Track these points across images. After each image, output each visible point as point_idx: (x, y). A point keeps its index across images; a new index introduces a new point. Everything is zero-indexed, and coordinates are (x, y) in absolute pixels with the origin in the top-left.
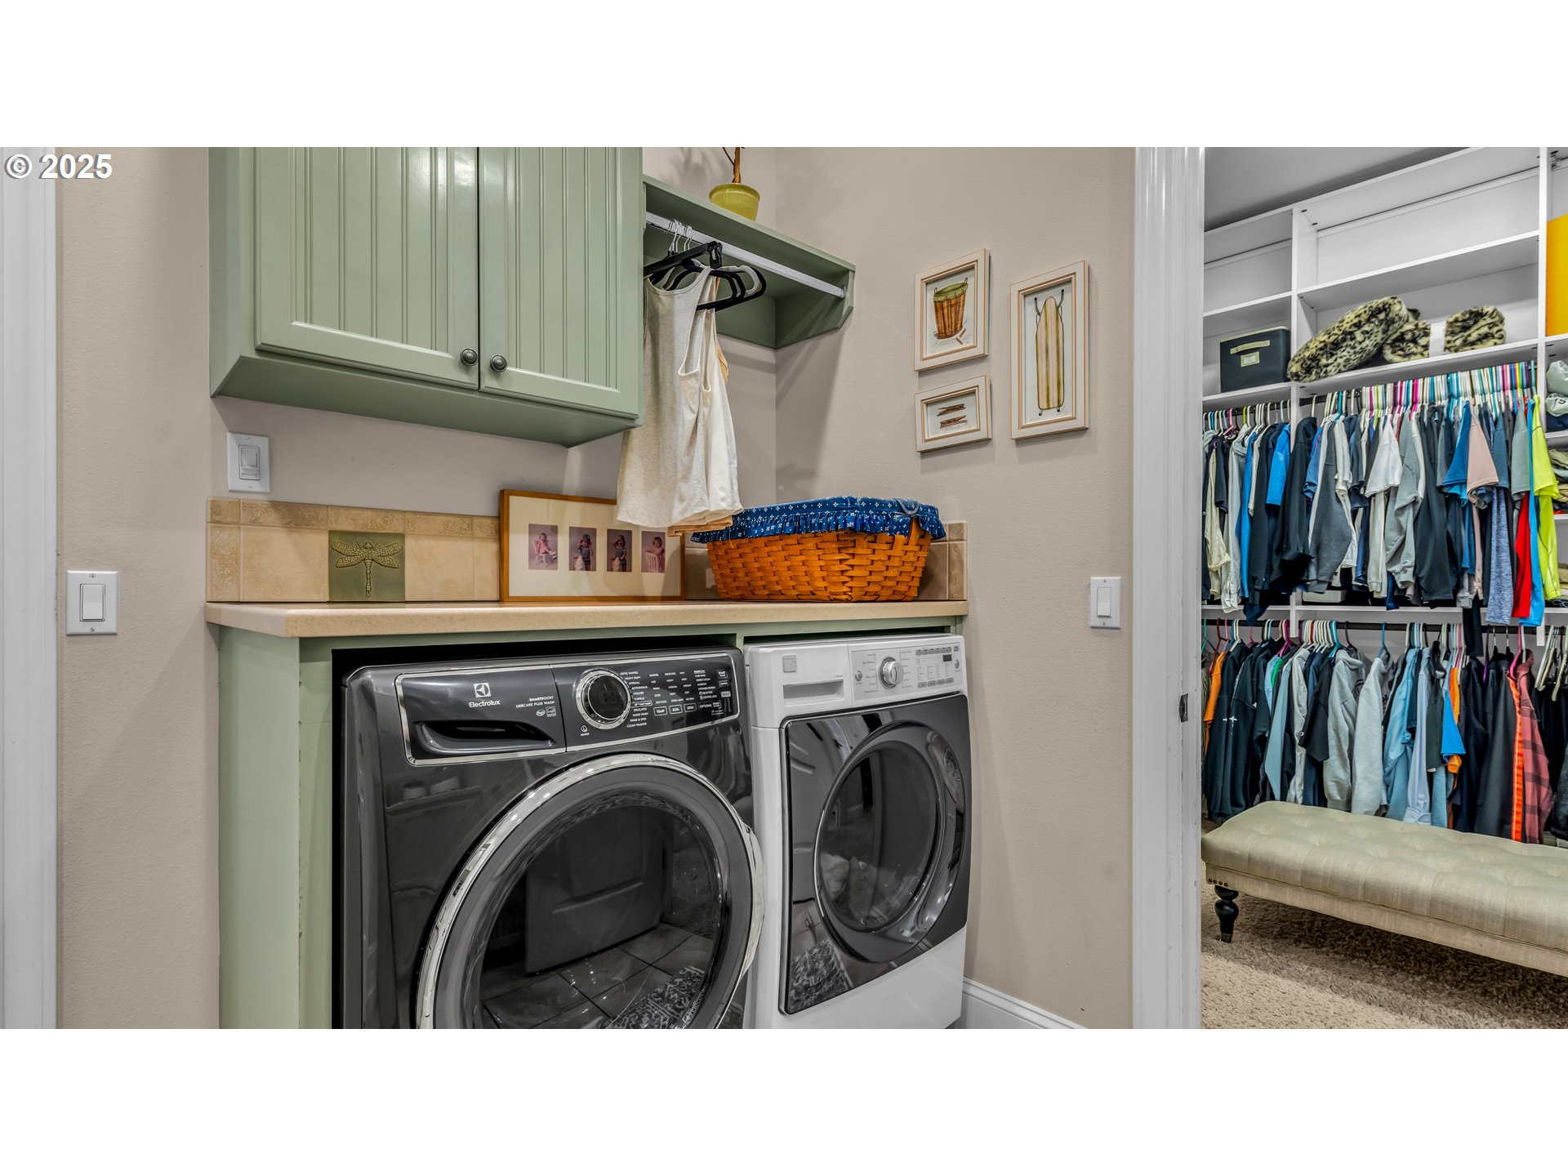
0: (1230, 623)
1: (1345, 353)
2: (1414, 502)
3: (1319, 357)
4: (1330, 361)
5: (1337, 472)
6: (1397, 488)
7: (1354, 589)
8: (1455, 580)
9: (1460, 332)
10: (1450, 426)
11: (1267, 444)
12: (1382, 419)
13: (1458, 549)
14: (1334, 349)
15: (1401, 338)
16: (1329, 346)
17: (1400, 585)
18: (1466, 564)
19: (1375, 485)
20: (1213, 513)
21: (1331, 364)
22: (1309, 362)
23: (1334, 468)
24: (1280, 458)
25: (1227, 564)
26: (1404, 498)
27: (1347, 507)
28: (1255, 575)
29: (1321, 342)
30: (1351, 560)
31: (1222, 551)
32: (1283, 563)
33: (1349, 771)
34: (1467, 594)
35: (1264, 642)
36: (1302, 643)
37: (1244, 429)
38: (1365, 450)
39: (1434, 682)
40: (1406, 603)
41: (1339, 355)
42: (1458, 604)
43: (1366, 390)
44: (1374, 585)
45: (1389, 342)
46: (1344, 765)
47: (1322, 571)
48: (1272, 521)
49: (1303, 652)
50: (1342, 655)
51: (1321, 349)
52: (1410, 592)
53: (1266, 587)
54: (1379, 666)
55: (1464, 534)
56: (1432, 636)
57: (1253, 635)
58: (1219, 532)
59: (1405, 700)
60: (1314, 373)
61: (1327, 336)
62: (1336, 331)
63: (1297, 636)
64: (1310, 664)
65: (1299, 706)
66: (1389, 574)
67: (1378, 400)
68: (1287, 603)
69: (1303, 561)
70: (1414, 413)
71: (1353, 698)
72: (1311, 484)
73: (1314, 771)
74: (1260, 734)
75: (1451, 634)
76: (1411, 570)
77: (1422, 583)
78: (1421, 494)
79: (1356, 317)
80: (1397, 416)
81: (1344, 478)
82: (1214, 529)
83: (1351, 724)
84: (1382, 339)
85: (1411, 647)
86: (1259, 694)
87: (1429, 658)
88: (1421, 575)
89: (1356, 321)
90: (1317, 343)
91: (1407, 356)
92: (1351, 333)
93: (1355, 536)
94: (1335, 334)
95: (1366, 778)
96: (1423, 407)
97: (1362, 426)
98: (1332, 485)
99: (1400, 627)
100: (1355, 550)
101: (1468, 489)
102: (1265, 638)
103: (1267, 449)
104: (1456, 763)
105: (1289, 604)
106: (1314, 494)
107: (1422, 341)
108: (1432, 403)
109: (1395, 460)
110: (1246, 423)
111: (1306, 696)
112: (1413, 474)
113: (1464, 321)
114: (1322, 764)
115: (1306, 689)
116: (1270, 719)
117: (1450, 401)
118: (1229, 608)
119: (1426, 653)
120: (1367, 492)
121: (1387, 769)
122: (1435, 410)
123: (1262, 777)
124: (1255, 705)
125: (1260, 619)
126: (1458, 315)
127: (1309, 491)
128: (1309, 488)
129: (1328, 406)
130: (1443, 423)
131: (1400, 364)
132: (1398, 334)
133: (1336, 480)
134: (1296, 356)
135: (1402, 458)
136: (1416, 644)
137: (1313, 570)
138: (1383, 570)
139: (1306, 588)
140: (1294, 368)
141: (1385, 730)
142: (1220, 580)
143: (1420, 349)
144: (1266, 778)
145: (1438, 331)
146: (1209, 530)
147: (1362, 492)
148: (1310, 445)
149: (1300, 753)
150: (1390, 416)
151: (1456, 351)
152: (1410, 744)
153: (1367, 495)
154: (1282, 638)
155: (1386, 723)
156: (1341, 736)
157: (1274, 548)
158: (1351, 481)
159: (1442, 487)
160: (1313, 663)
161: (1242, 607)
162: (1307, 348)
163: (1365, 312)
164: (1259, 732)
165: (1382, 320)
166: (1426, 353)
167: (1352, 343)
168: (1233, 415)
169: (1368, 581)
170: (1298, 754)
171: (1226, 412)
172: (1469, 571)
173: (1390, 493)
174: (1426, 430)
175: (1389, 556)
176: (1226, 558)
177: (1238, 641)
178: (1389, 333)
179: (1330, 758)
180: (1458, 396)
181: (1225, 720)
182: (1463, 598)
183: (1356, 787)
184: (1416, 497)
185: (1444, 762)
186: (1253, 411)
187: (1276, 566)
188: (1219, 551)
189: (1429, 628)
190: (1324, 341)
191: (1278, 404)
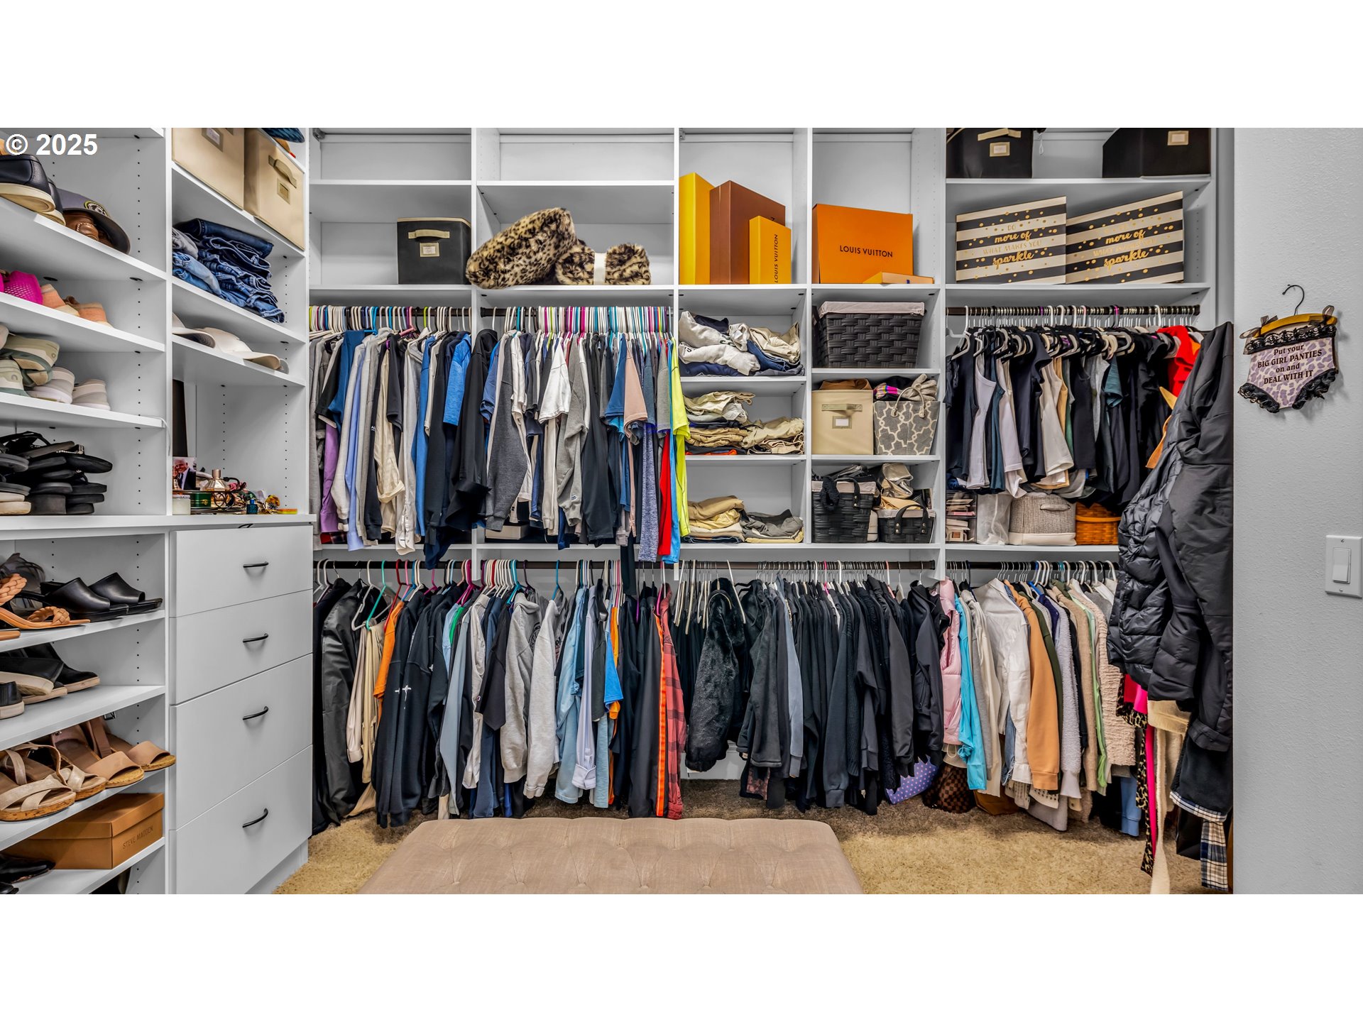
0: (410, 565)
1: (521, 262)
2: (581, 433)
3: (497, 260)
4: (508, 267)
5: (513, 392)
6: (566, 416)
7: (531, 525)
8: (615, 517)
9: (618, 265)
10: (610, 356)
11: (445, 352)
12: (555, 341)
13: (617, 484)
14: (511, 255)
15: (570, 260)
16: (506, 249)
17: (569, 523)
18: (623, 502)
19: (548, 412)
20: (384, 430)
21: (509, 271)
22: (487, 263)
23: (510, 388)
24: (458, 371)
25: (402, 493)
26: (572, 428)
27: (523, 433)
28: (431, 509)
29: (498, 243)
30: (526, 494)
31: (395, 478)
32: (461, 495)
33: (525, 733)
34: (624, 532)
35: (447, 586)
36: (484, 586)
37: (425, 332)
38: (538, 374)
39: (598, 624)
40: (575, 540)
41: (516, 263)
42: (617, 542)
43: (541, 310)
44: (548, 521)
45: (561, 261)
46: (519, 727)
47: (499, 505)
48: (450, 443)
49: (483, 599)
50: (520, 599)
51: (498, 251)
52: (578, 530)
53: (443, 524)
54: (553, 609)
55: (622, 469)
56: (597, 572)
57: (438, 579)
58: (392, 454)
59: (574, 646)
60: (492, 278)
61: (503, 238)
62: (513, 234)
63: (480, 578)
64: (490, 613)
65: (477, 663)
66: (560, 509)
67: (552, 323)
68: (469, 541)
69: (480, 493)
70: (581, 339)
71: (529, 648)
72: (488, 403)
73: (491, 739)
74: (435, 704)
75: (611, 570)
76: (578, 506)
77: (588, 520)
78: (587, 424)
79: (530, 223)
80: (567, 340)
81: (519, 397)
82: (386, 449)
83: (527, 677)
84: (555, 255)
85: (580, 586)
86: (434, 653)
87: (594, 598)
88: (587, 513)
89: (530, 226)
90: (495, 244)
91: (576, 280)
92: (526, 240)
93: (530, 468)
94: (512, 238)
95: (540, 738)
96: (588, 335)
97: (536, 344)
98: (508, 405)
99: (569, 565)
100: (531, 482)
101: (625, 423)
102: (448, 583)
103: (445, 358)
104: (615, 709)
105: (471, 543)
106: (491, 415)
107: (588, 267)
108: (596, 333)
109: (566, 387)
110: (427, 326)
111: (484, 651)
112: (580, 401)
113: (620, 254)
114: (499, 731)
115: (484, 643)
116: (448, 682)
117: (610, 334)
118: (404, 550)
119: (592, 590)
120: (540, 417)
121: (559, 723)
122: (598, 339)
123: (437, 757)
124: (431, 668)
125: (442, 559)
126: (616, 248)
127: (486, 411)
128: (486, 407)
129: (508, 321)
130: (605, 353)
131: (569, 288)
132: (567, 255)
133: (512, 401)
134: (475, 254)
135: (571, 384)
136: (584, 582)
137: (490, 503)
138: (555, 505)
139: (484, 524)
140: (472, 267)
141: (558, 680)
142: (395, 513)
143: (586, 276)
144: (441, 760)
145: (600, 261)
146: (380, 450)
147: (536, 418)
148: (488, 359)
149: (478, 719)
150: (561, 339)
151: (614, 284)
152: (578, 694)
153: (541, 422)
154: (465, 580)
155: (558, 673)
156: (517, 695)
157: (451, 477)
158: (525, 404)
159: (604, 419)
160: (492, 611)
161: (421, 547)
162: (485, 247)
163: (539, 218)
164: (434, 702)
165: (554, 231)
166: (591, 280)
167: (528, 251)
168: (412, 315)
169: (543, 517)
170: (475, 721)
171: (405, 310)
172: (625, 508)
173: (561, 419)
174: (591, 357)
175: (561, 490)
176: (400, 487)
177: (420, 587)
178: (561, 250)
179: (507, 721)
180: (617, 331)
181: (398, 691)
182: (621, 536)
183: (531, 750)
184: (582, 427)
185: (606, 710)
186: (434, 314)
187: (453, 498)
188: (392, 478)
189: (594, 565)
190: (501, 243)
191: (460, 310)
